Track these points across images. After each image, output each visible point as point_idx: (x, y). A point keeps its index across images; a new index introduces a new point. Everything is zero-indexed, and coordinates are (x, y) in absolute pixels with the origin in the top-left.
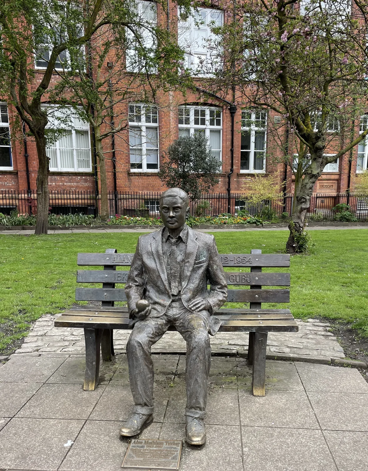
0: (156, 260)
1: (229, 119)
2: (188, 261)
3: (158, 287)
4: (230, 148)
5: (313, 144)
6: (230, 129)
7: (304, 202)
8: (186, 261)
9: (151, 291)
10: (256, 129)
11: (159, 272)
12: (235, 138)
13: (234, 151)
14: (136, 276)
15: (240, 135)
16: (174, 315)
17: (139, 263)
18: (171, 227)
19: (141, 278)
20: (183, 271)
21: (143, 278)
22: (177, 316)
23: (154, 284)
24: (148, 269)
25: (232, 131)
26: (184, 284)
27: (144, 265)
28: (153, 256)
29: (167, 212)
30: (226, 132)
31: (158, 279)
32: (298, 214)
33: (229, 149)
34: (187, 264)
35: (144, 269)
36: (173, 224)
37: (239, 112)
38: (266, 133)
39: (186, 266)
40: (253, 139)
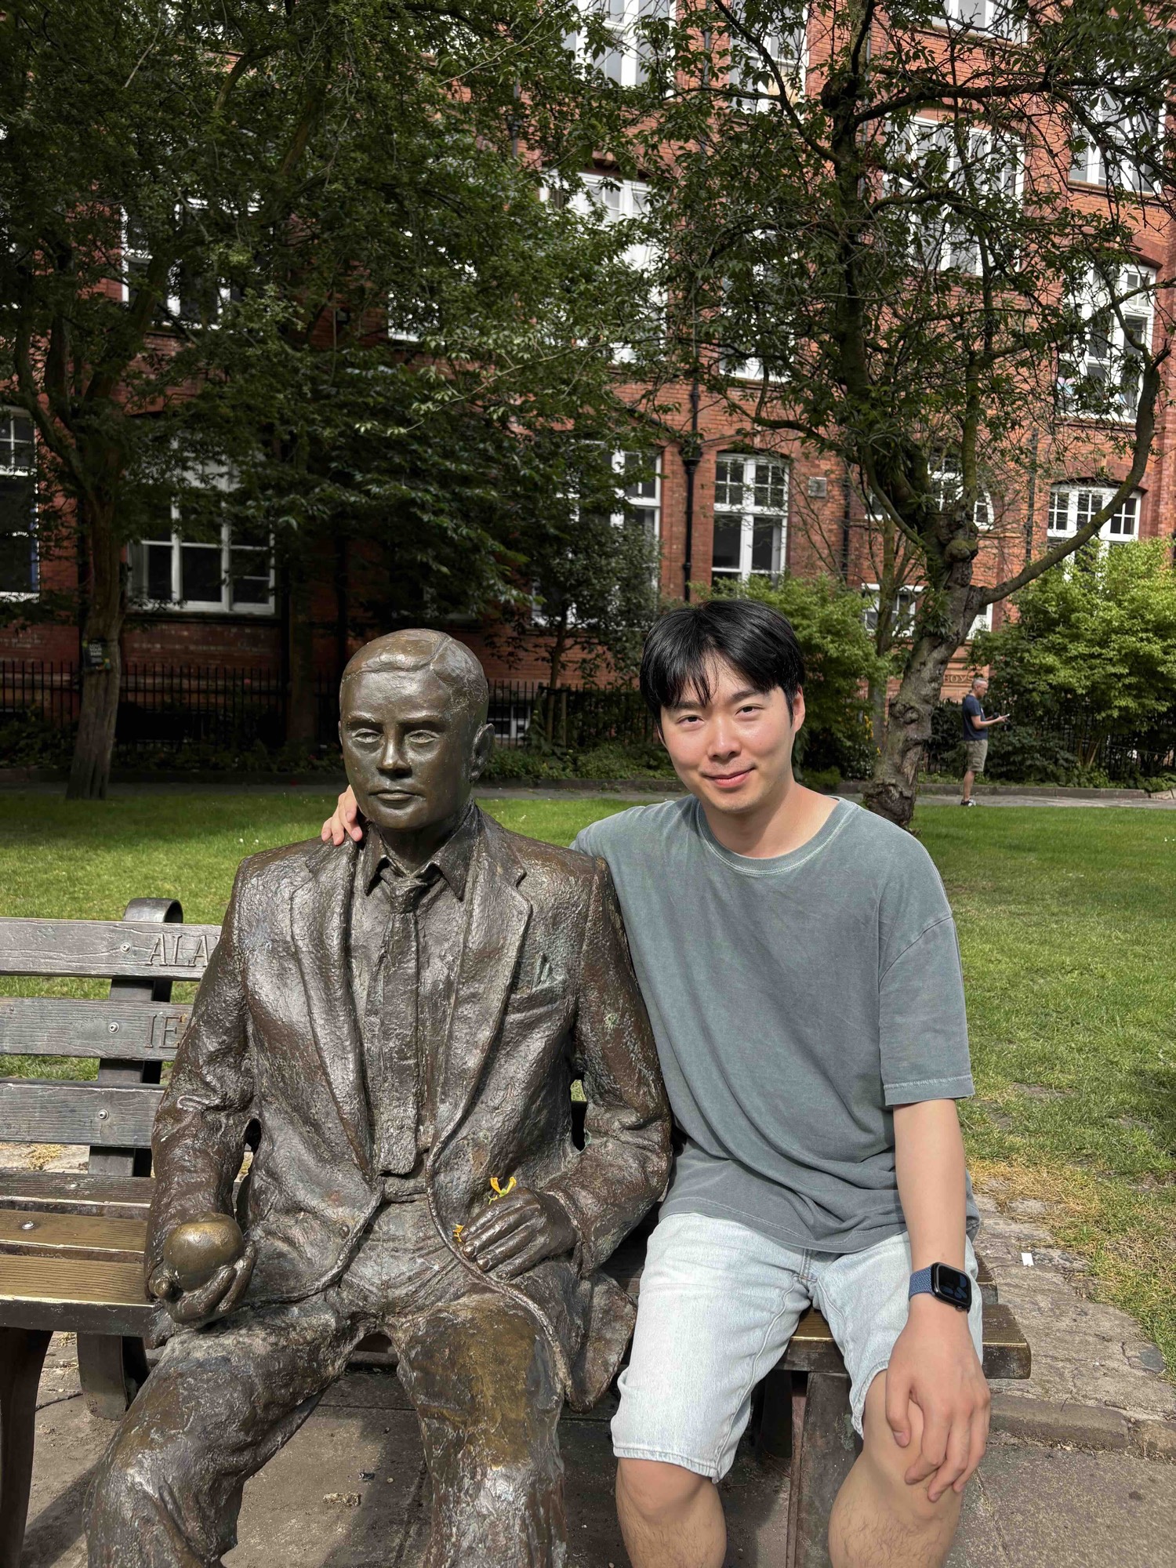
0: (312, 983)
1: (681, 478)
2: (474, 995)
3: (316, 1126)
4: (682, 560)
5: (942, 546)
6: (682, 508)
7: (913, 721)
8: (465, 992)
9: (279, 1138)
10: (758, 509)
11: (319, 1050)
12: (695, 534)
13: (693, 570)
14: (212, 1059)
15: (711, 527)
16: (387, 1285)
17: (232, 994)
18: (391, 823)
19: (237, 1067)
20: (449, 1048)
21: (248, 1070)
22: (402, 1292)
23: (296, 1109)
24: (267, 1032)
25: (689, 513)
26: (448, 1111)
27: (248, 1004)
28: (299, 962)
29: (373, 747)
30: (671, 515)
31: (310, 1079)
32: (897, 758)
33: (680, 564)
34: (467, 1010)
35: (250, 1029)
36: (398, 804)
37: (709, 462)
38: (785, 523)
39: (465, 1019)
40: (747, 537)
